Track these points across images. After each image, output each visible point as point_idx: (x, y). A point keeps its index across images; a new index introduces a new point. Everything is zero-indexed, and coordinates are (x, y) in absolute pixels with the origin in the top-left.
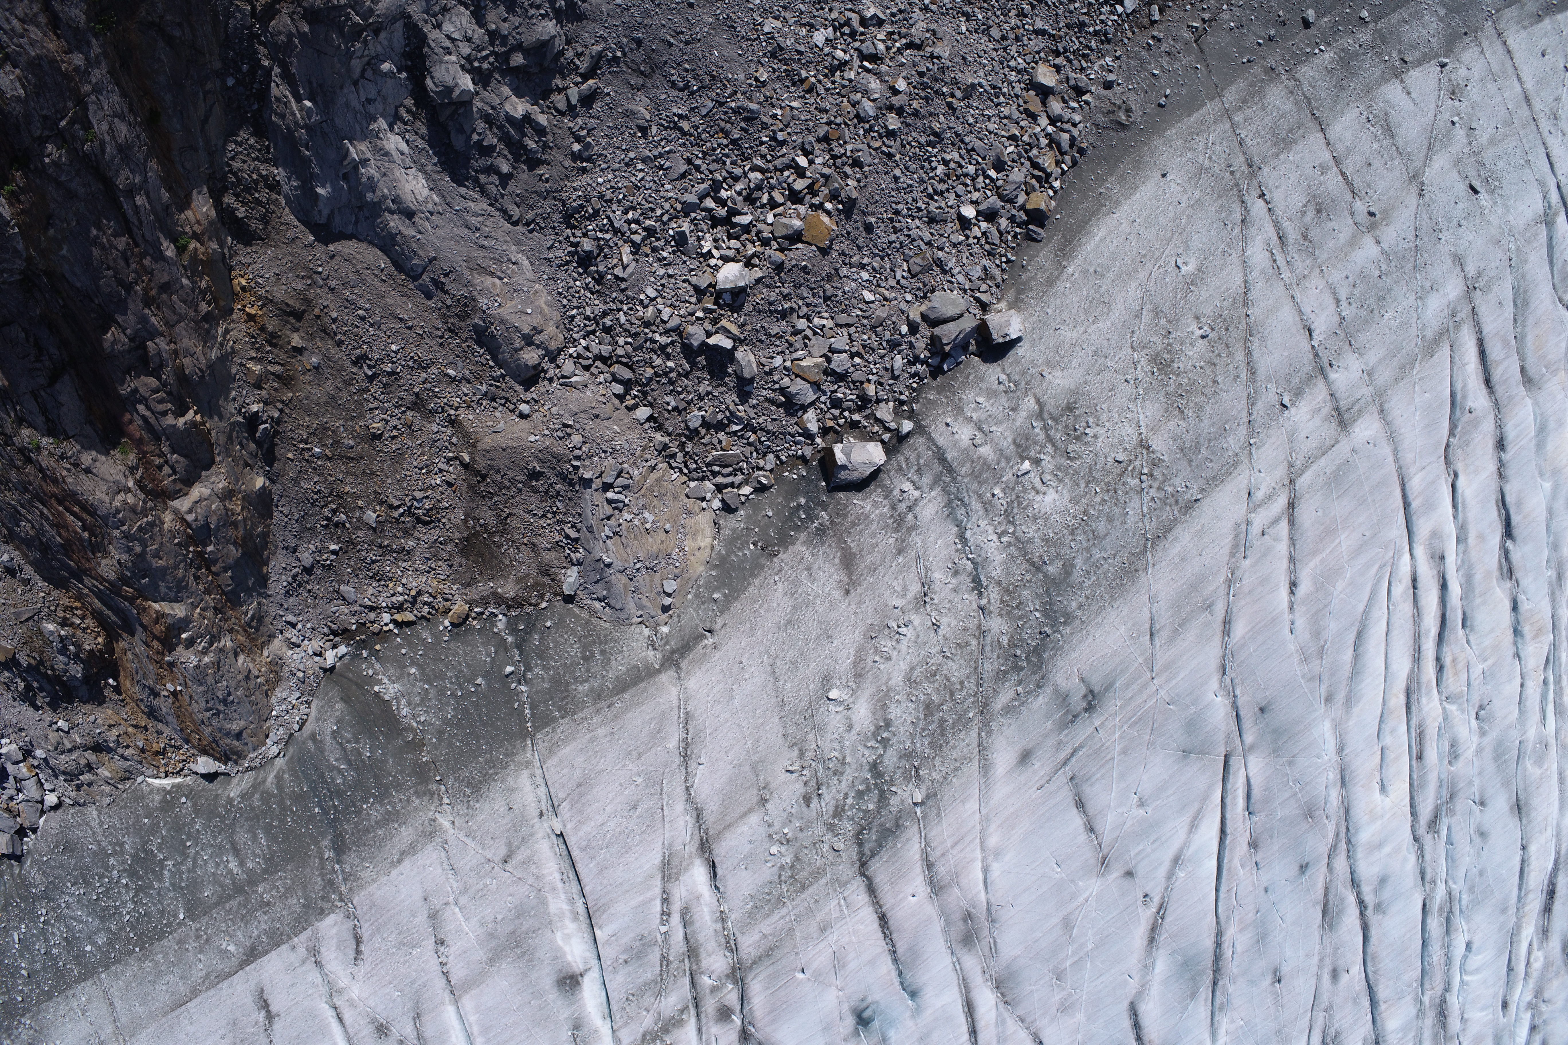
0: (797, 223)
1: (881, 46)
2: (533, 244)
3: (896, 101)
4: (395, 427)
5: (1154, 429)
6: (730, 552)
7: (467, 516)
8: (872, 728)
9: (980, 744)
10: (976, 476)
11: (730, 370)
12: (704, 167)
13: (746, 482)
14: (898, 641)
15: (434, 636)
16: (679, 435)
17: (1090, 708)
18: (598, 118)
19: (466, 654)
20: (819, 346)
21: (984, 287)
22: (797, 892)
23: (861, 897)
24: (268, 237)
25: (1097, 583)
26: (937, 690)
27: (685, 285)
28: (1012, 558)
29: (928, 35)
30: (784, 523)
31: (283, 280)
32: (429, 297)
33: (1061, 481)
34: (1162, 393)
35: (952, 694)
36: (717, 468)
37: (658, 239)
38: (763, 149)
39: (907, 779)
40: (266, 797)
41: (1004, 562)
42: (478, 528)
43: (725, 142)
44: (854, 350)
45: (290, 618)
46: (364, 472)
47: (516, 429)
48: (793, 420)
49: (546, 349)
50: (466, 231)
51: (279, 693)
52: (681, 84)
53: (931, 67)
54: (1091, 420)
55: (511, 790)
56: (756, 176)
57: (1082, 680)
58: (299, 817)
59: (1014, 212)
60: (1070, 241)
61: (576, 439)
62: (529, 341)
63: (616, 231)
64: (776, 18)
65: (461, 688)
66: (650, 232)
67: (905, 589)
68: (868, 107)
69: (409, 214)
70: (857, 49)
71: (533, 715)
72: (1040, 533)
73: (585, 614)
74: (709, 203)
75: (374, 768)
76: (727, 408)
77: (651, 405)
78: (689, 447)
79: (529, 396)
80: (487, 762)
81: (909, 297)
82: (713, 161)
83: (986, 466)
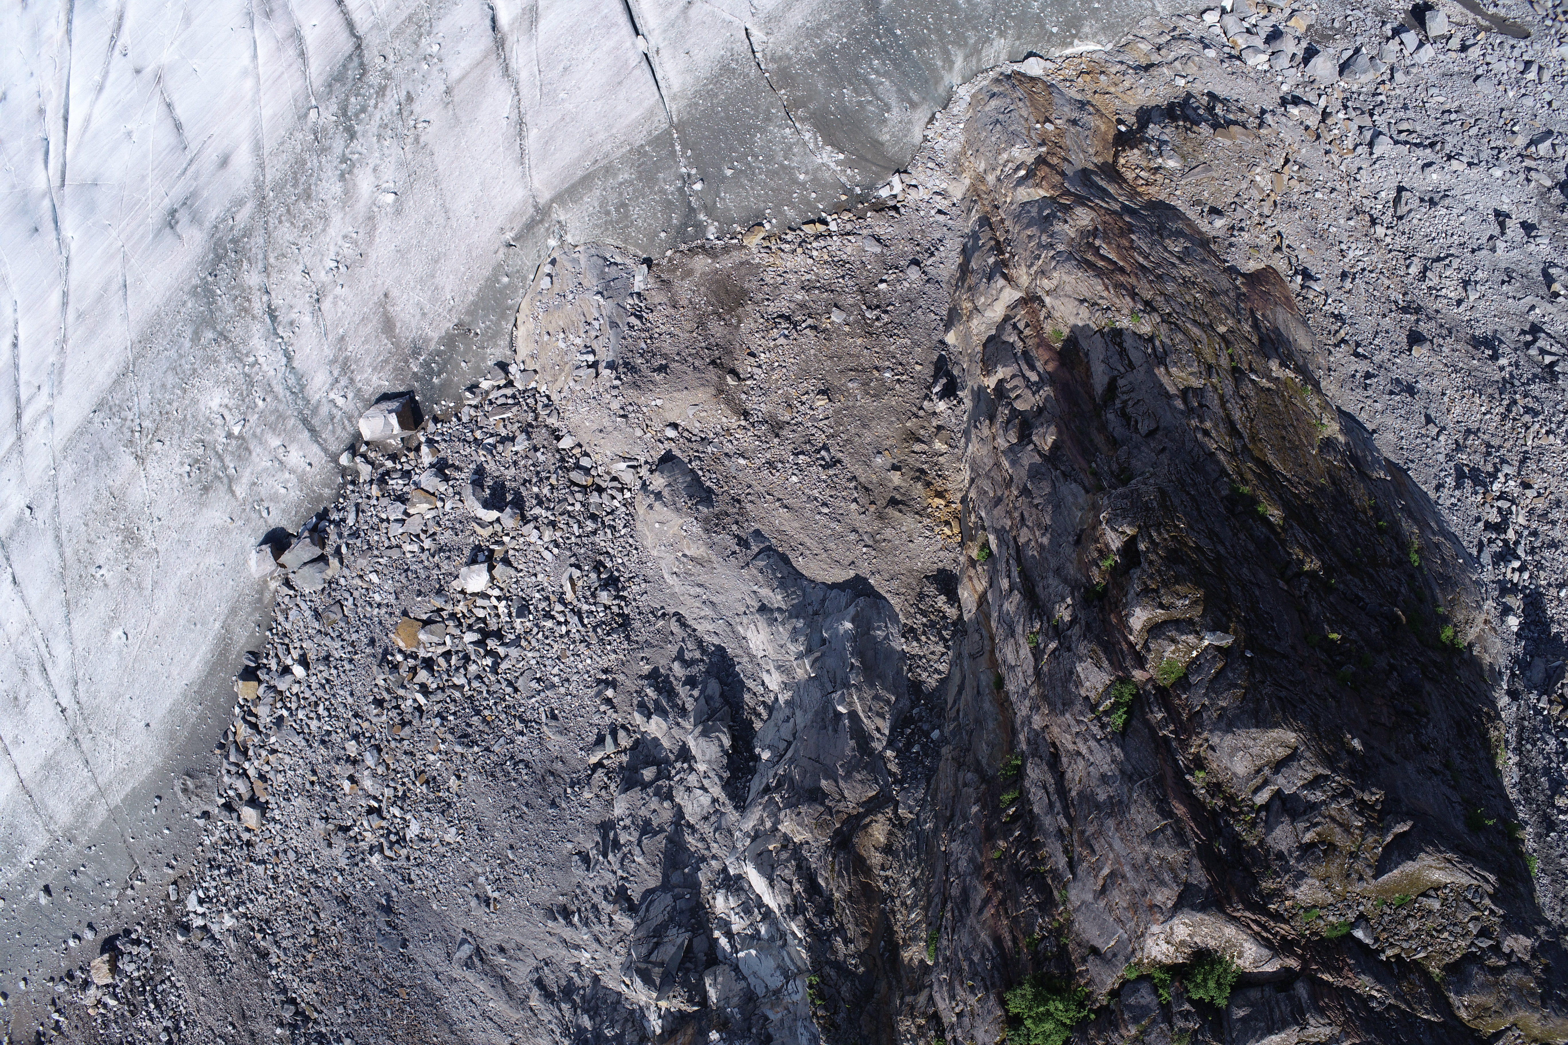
0: (425, 638)
1: (367, 825)
2: (660, 595)
3: (350, 770)
4: (803, 404)
5: (134, 475)
6: (498, 324)
7: (737, 327)
8: (355, 171)
9: (263, 169)
10: (282, 416)
11: (488, 491)
12: (504, 685)
13: (487, 393)
14: (338, 254)
15: (782, 213)
16: (537, 427)
17: (173, 212)
18: (591, 725)
19: (746, 197)
20: (414, 524)
21: (287, 601)
22: (415, 13)
23: (360, 17)
24: (920, 580)
25: (171, 326)
26: (301, 213)
27: (520, 567)
28: (244, 342)
29: (334, 842)
30: (451, 357)
31: (904, 536)
32: (757, 533)
33: (208, 419)
34: (129, 510)
35: (288, 211)
36: (510, 401)
37: (542, 610)
38: (453, 709)
39: (325, 129)
40: (960, 41)
41: (250, 337)
42: (727, 317)
43: (486, 713)
44: (385, 524)
45: (941, 218)
46: (840, 359)
47: (677, 411)
48: (442, 454)
49: (647, 492)
50: (714, 599)
51: (955, 146)
52: (521, 766)
54: (186, 479)
55: (688, 71)
56: (460, 681)
57: (179, 237)
58: (919, 24)
59: (267, 677)
60: (221, 654)
61: (615, 405)
62: (658, 496)
63: (579, 614)
65: (749, 164)
66: (548, 616)
67: (335, 304)
68: (371, 760)
69: (763, 609)
70: (384, 819)
71: (673, 145)
72: (222, 367)
73: (632, 249)
74: (501, 651)
75: (836, 78)
76: (494, 457)
77: (558, 451)
78: (530, 417)
79: (668, 445)
80: (716, 95)
82: (495, 693)
83: (273, 428)
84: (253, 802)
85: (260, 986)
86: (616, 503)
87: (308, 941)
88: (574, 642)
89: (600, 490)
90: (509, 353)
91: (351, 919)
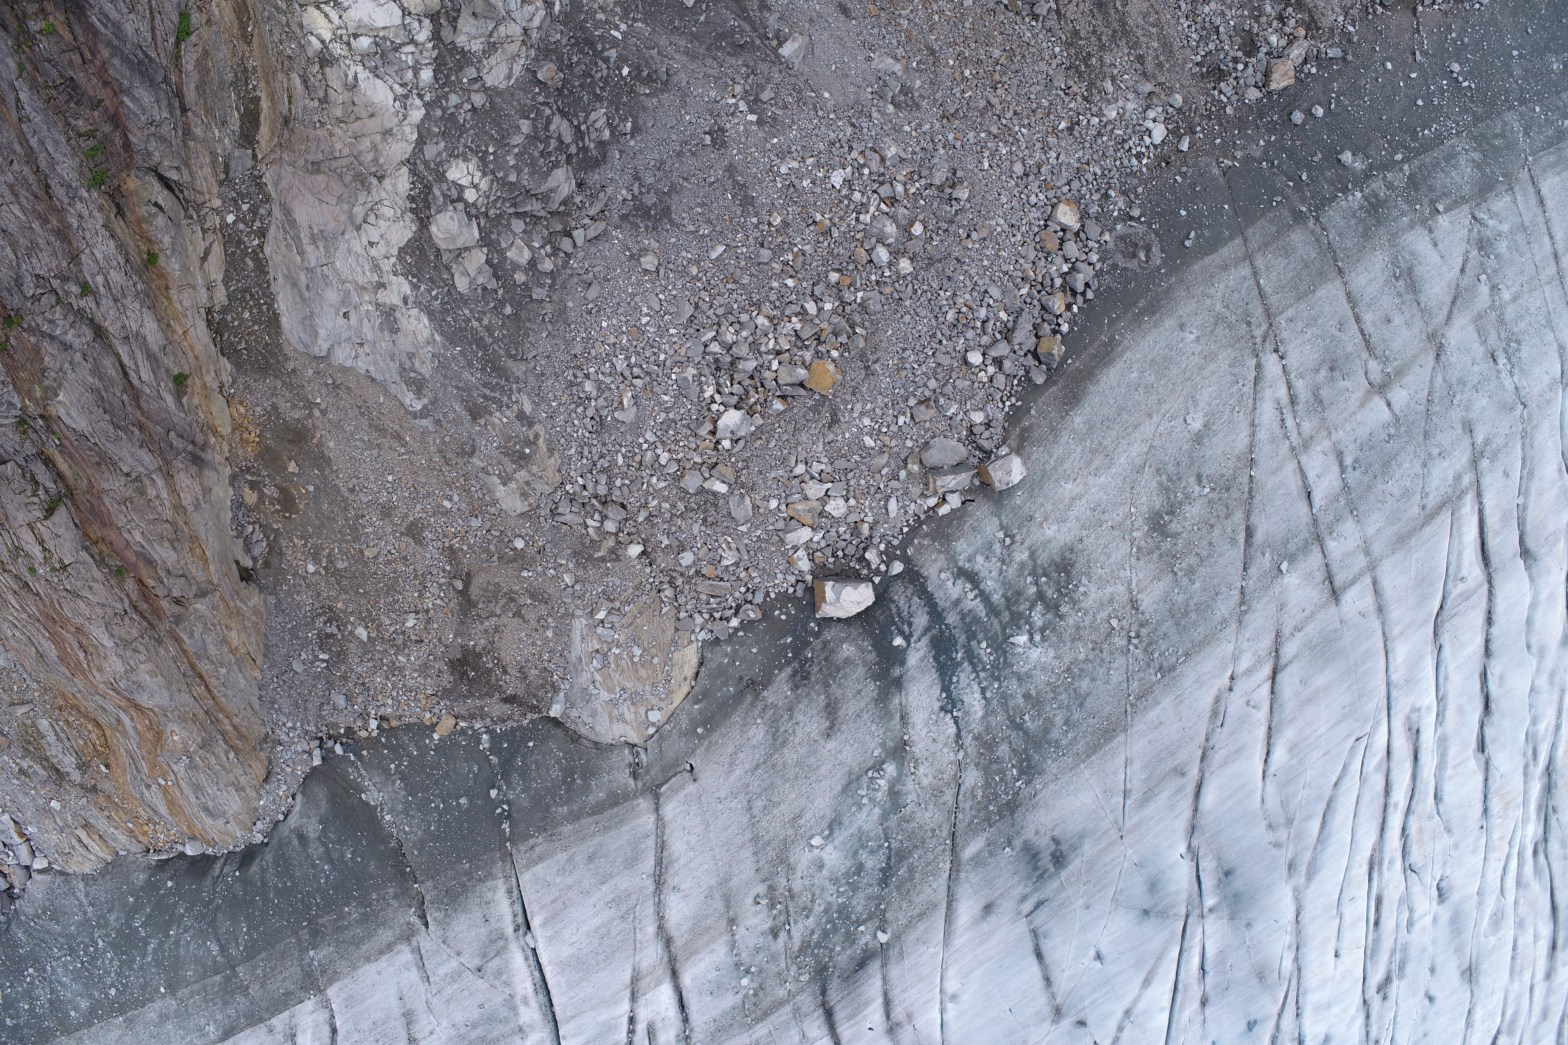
0: (802, 372)
1: (900, 188)
3: (910, 245)
4: (389, 552)
11: (724, 512)
12: (710, 312)
13: (734, 615)
16: (671, 571)
20: (815, 490)
21: (986, 434)
27: (685, 430)
29: (949, 175)
37: (660, 383)
38: (772, 295)
43: (733, 286)
44: (850, 494)
48: (784, 559)
52: (691, 228)
53: (948, 209)
56: (762, 321)
63: (618, 375)
64: (793, 158)
66: (653, 376)
68: (882, 254)
70: (875, 192)
74: (715, 347)
76: (720, 546)
77: (644, 542)
78: (680, 582)
79: (524, 531)
81: (909, 443)
82: (721, 306)
84: (1064, 232)
86: (580, 481)
87: (1005, 78)
88: (622, 345)
89: (597, 497)
90: (706, 655)
91: (939, 94)
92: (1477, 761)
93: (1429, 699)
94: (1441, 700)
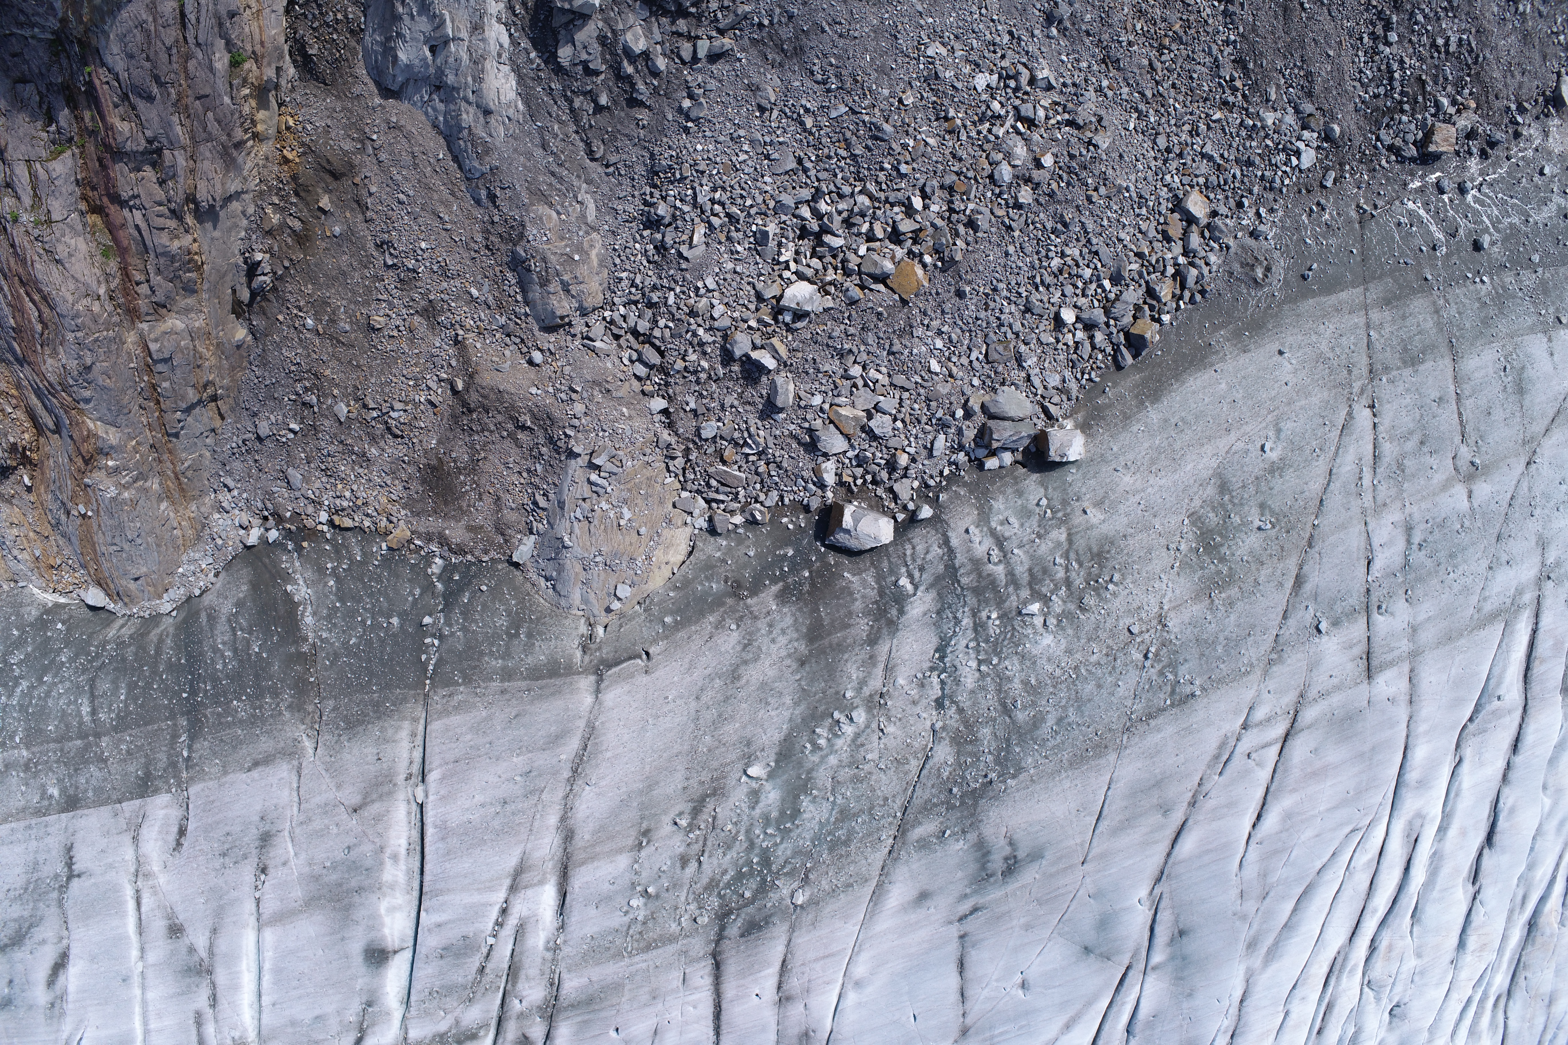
0: (888, 266)
1: (1041, 113)
2: (605, 189)
3: (1036, 175)
4: (397, 327)
11: (762, 390)
12: (812, 173)
13: (740, 511)
15: (364, 554)
16: (688, 439)
18: (720, 81)
20: (865, 400)
21: (1056, 399)
27: (749, 288)
29: (1094, 119)
30: (763, 568)
31: (333, 135)
32: (478, 205)
37: (738, 230)
38: (882, 176)
43: (844, 153)
44: (900, 415)
45: (229, 481)
46: (350, 362)
47: (520, 374)
48: (810, 464)
49: (580, 302)
51: (192, 553)
52: (819, 77)
53: (1084, 152)
56: (863, 200)
59: (1114, 331)
61: (579, 408)
62: (565, 288)
63: (697, 206)
64: (943, 44)
66: (732, 220)
68: (1006, 173)
69: (487, 112)
70: (1016, 108)
74: (805, 212)
76: (747, 429)
77: (670, 399)
78: (694, 455)
79: (546, 345)
81: (976, 382)
82: (825, 170)
84: (1190, 219)
85: (1254, 29)
86: (622, 310)
87: (1174, 47)
88: (711, 175)
89: (635, 333)
90: (700, 544)
91: (1105, 37)
92: (1465, 892)
93: (1435, 811)
94: (1447, 816)
